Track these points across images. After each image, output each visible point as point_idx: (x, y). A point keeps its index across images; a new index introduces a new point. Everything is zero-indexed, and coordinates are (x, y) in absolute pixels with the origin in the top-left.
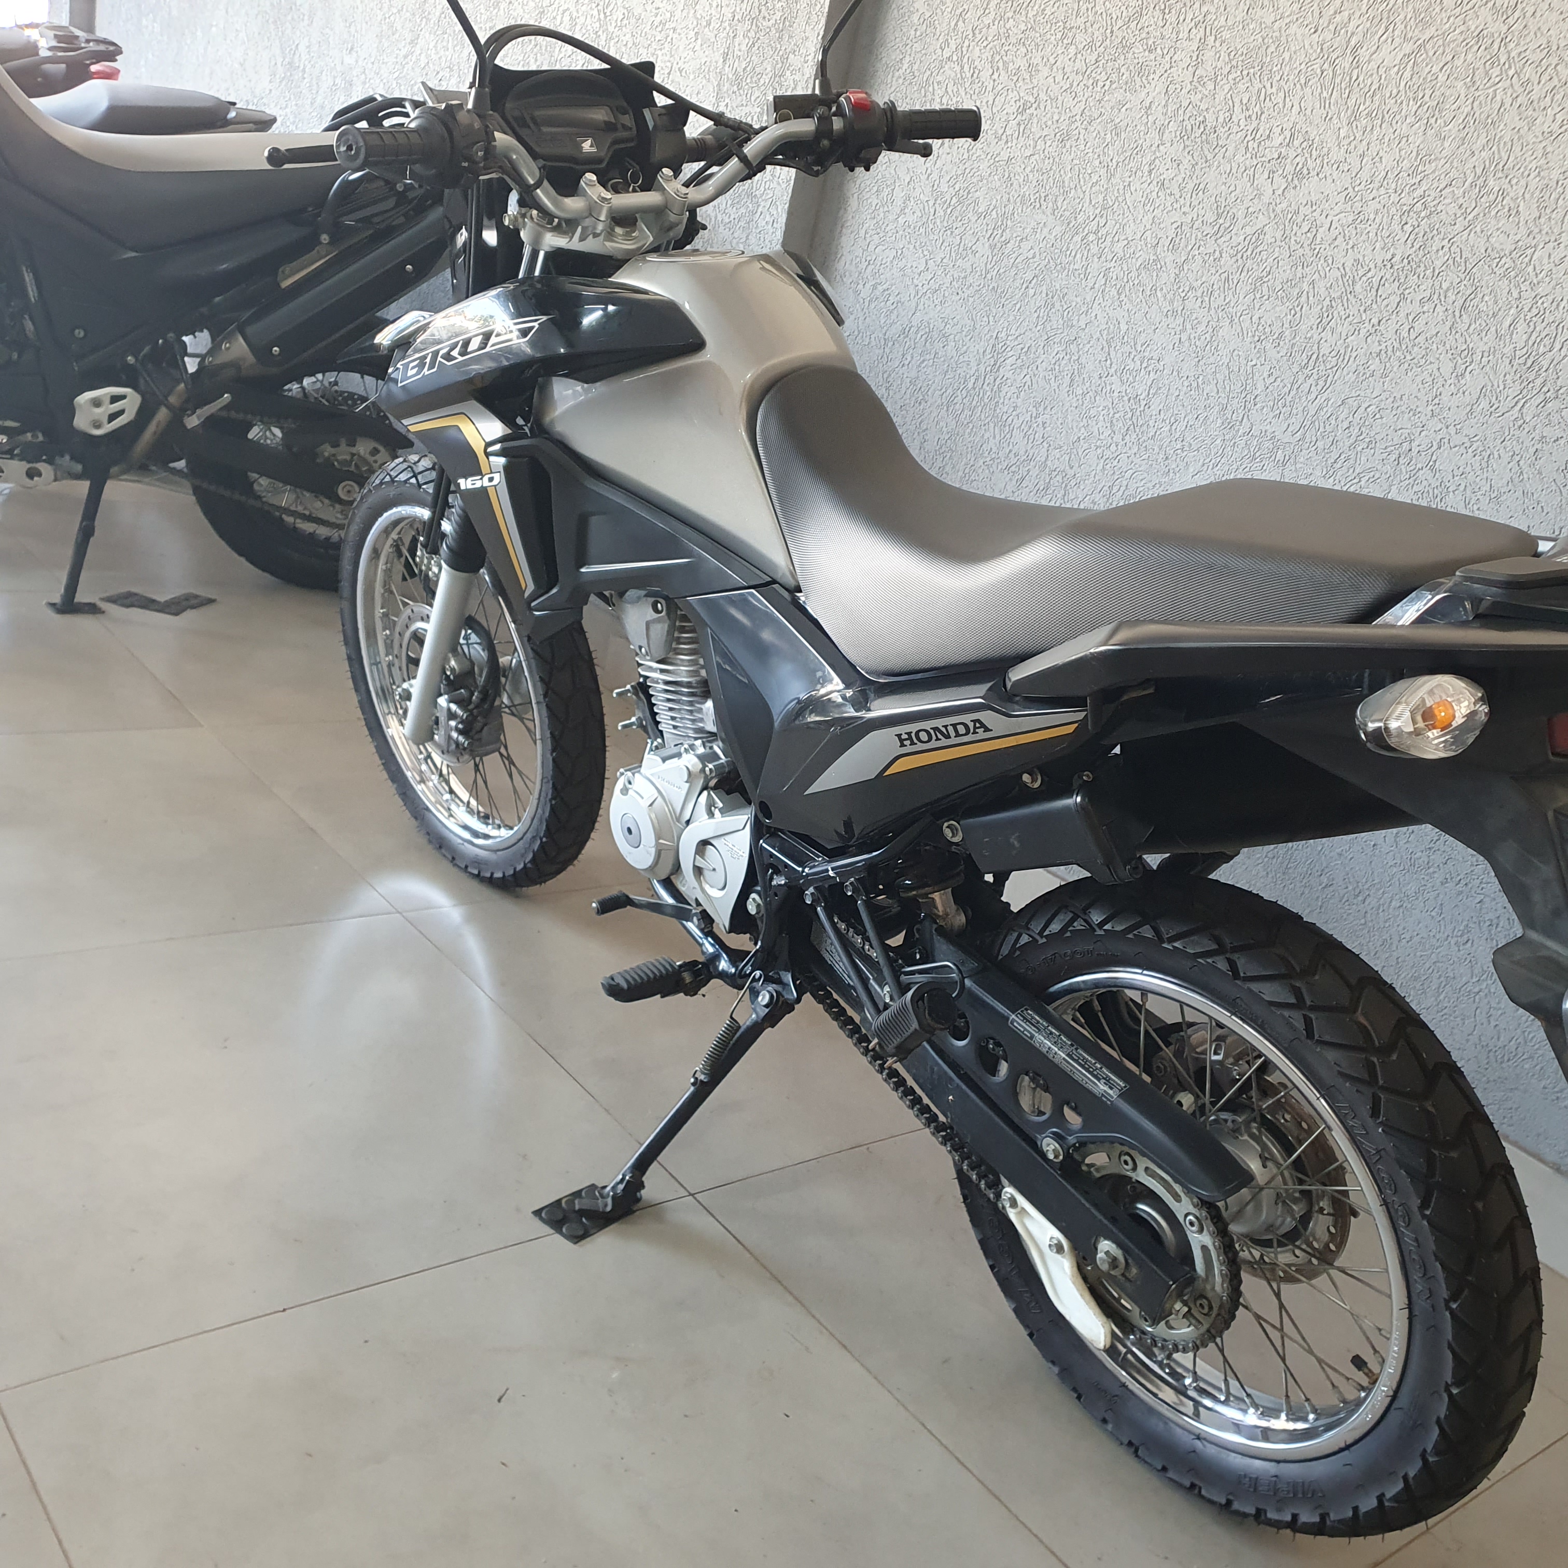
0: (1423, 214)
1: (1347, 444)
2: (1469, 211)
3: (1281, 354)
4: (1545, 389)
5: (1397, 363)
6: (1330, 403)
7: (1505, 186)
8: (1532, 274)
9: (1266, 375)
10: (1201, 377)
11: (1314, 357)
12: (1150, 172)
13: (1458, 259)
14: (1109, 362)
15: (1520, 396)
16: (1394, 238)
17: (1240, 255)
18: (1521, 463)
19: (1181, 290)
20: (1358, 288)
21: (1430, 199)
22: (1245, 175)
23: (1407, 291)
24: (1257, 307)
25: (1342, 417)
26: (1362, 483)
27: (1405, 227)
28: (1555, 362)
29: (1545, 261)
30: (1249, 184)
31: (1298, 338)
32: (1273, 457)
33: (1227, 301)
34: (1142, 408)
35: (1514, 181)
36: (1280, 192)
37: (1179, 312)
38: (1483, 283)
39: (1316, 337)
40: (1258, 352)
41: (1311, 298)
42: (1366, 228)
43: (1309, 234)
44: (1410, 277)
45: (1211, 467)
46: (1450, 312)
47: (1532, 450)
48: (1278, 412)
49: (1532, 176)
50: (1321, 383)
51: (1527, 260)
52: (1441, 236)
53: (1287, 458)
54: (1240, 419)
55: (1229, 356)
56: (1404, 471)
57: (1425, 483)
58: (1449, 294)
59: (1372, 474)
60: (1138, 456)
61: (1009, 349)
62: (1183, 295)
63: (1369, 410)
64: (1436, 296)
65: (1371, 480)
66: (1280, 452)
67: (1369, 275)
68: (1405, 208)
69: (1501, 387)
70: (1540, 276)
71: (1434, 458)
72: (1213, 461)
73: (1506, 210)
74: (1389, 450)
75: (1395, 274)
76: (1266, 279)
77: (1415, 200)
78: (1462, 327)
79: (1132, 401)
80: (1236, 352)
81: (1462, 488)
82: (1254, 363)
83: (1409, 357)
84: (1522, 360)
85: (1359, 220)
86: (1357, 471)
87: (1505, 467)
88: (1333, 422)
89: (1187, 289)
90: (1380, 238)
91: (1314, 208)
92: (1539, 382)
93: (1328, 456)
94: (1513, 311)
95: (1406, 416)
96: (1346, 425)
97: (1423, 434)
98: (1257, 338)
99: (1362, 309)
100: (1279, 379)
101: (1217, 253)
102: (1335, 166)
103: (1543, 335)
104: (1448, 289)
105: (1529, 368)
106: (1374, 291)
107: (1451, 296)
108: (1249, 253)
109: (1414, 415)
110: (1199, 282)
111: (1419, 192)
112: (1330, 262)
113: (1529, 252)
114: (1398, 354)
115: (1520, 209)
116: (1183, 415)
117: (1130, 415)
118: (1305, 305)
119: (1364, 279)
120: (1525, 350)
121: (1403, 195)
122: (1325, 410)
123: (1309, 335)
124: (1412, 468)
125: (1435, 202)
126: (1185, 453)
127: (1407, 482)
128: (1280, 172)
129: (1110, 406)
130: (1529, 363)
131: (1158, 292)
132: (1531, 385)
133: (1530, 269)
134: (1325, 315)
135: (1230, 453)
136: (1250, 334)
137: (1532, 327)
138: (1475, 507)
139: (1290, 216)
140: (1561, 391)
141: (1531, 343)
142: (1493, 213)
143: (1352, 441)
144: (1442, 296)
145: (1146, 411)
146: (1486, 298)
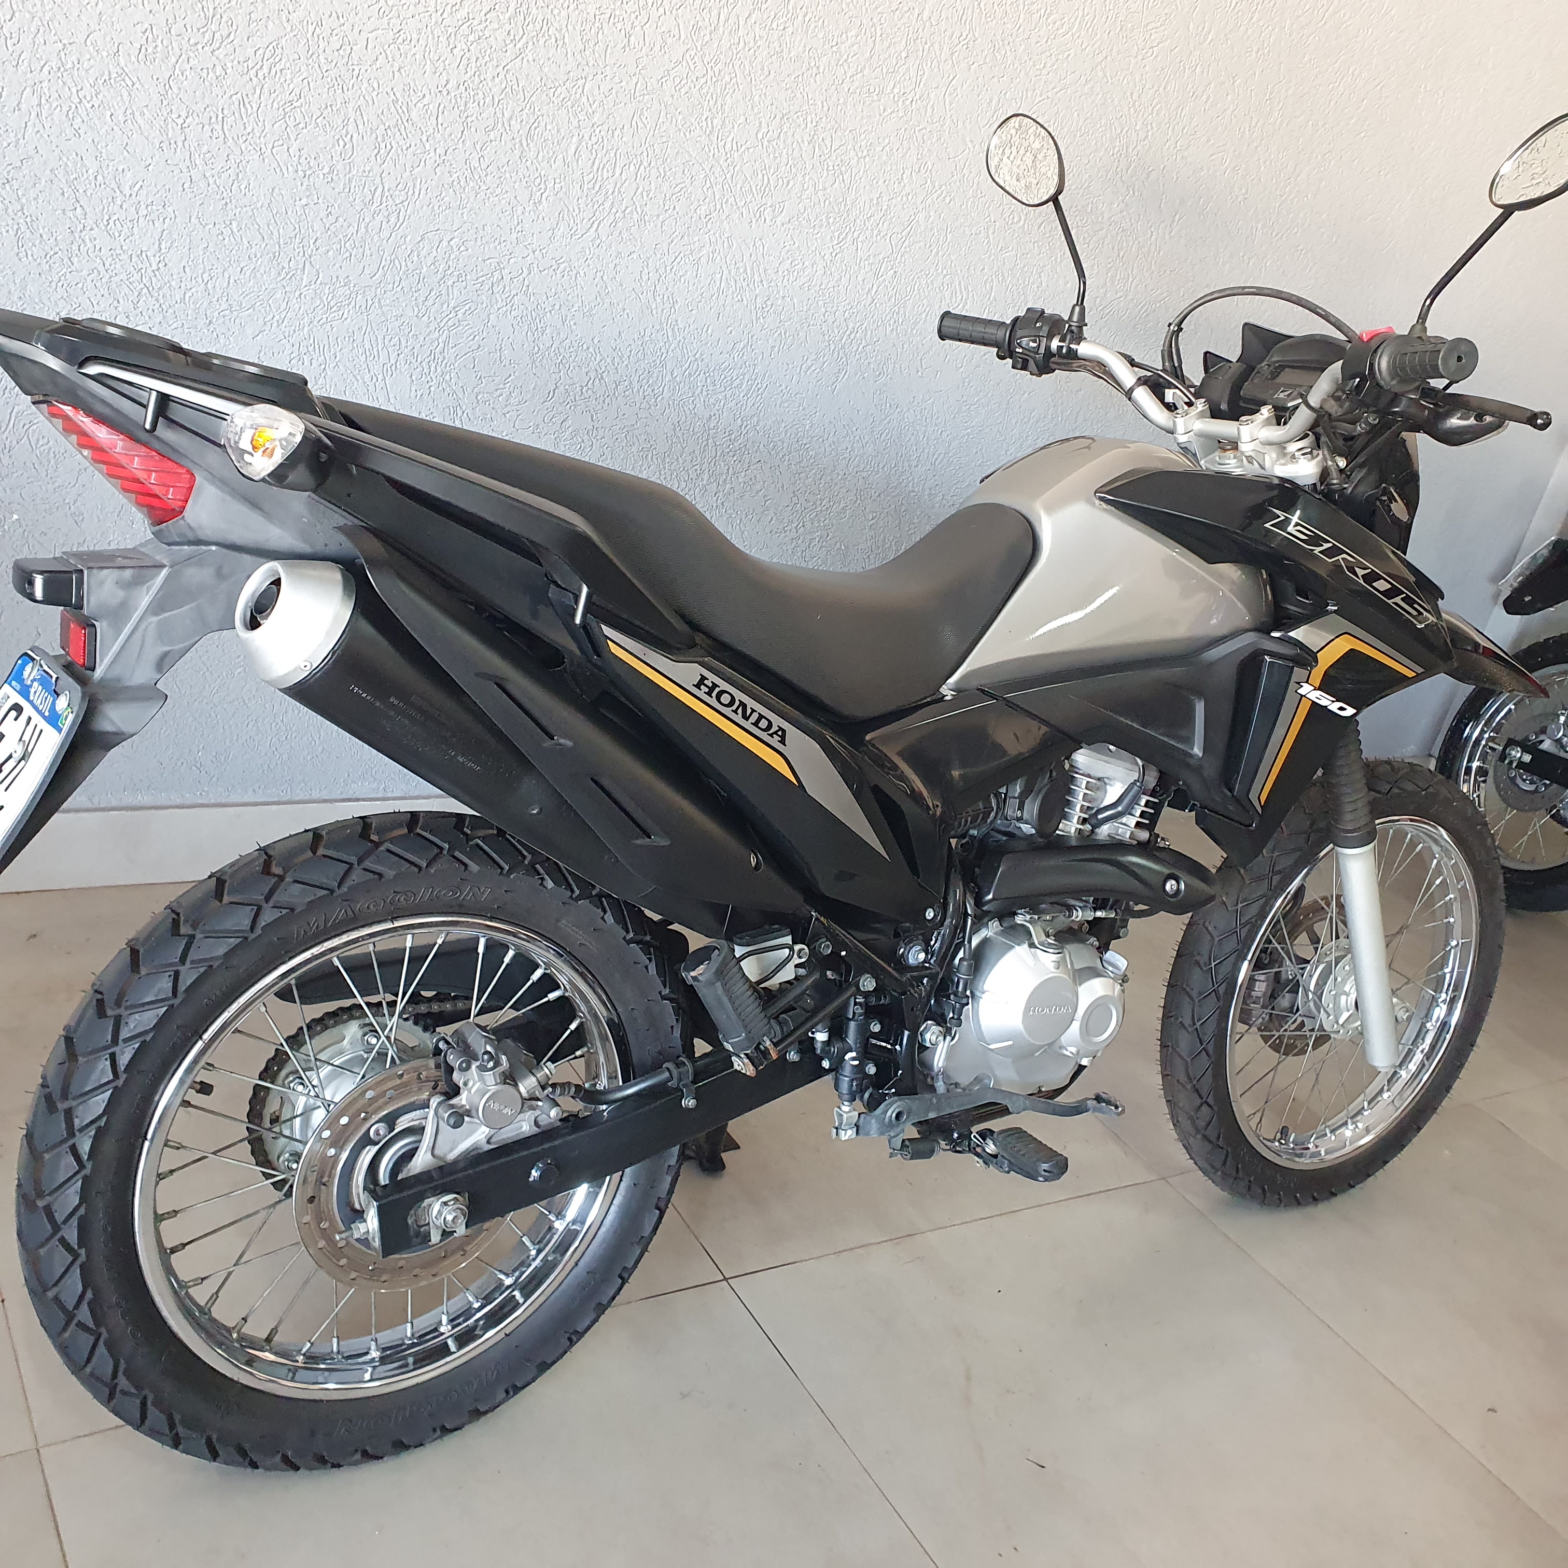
0: (471, 38)
1: (436, 280)
2: (517, 38)
3: (337, 190)
4: (614, 210)
5: (473, 194)
6: (408, 239)
7: (549, 16)
8: (587, 104)
9: (323, 214)
10: (234, 224)
11: (379, 191)
13: (515, 87)
14: (79, 210)
15: (594, 219)
16: (444, 62)
17: (252, 73)
18: (605, 278)
19: (174, 116)
20: (414, 114)
21: (476, 22)
23: (469, 119)
24: (292, 138)
25: (423, 253)
27: (455, 51)
28: (618, 186)
29: (596, 92)
31: (354, 172)
32: (353, 303)
33: (249, 130)
34: (154, 267)
35: (556, 12)
37: (180, 144)
38: (544, 112)
39: (377, 170)
40: (308, 189)
41: (361, 127)
42: (410, 50)
43: (341, 52)
44: (470, 105)
45: (275, 324)
46: (517, 140)
47: (611, 266)
48: (348, 254)
49: (571, 8)
50: (393, 219)
51: (580, 90)
52: (495, 62)
53: (370, 302)
54: (301, 266)
55: (268, 195)
56: (500, 300)
57: (521, 307)
58: (513, 123)
59: (467, 307)
60: (164, 325)
62: (180, 121)
63: (452, 243)
64: (500, 125)
65: (468, 313)
66: (360, 297)
67: (425, 101)
68: (450, 30)
69: (577, 211)
70: (594, 107)
71: (526, 283)
72: (277, 317)
73: (553, 40)
74: (480, 280)
75: (453, 101)
76: (298, 104)
77: (461, 23)
78: (531, 155)
79: (134, 259)
80: (276, 190)
81: (557, 307)
82: (304, 201)
83: (484, 188)
84: (591, 185)
85: (400, 40)
86: (451, 305)
87: (592, 283)
88: (415, 259)
89: (184, 115)
90: (428, 62)
91: (342, 21)
92: (607, 204)
93: (417, 294)
94: (575, 139)
95: (491, 246)
96: (430, 260)
97: (512, 261)
98: (301, 173)
99: (424, 139)
100: (341, 219)
101: (218, 69)
103: (604, 161)
104: (511, 118)
105: (597, 192)
106: (433, 119)
107: (515, 125)
108: (266, 70)
109: (500, 243)
110: (201, 106)
111: (462, 13)
112: (376, 85)
113: (581, 82)
114: (471, 184)
115: (566, 40)
116: (220, 270)
117: (137, 277)
118: (356, 135)
119: (420, 105)
120: (592, 175)
121: (445, 15)
122: (403, 247)
123: (367, 168)
124: (507, 295)
125: (482, 27)
126: (235, 314)
127: (504, 309)
129: (101, 268)
130: (597, 188)
131: (138, 118)
132: (602, 207)
133: (584, 99)
134: (383, 146)
135: (297, 306)
136: (290, 169)
137: (594, 154)
138: (572, 323)
139: (311, 28)
140: (627, 212)
141: (595, 168)
142: (542, 42)
143: (439, 276)
144: (506, 124)
145: (162, 270)
146: (549, 127)
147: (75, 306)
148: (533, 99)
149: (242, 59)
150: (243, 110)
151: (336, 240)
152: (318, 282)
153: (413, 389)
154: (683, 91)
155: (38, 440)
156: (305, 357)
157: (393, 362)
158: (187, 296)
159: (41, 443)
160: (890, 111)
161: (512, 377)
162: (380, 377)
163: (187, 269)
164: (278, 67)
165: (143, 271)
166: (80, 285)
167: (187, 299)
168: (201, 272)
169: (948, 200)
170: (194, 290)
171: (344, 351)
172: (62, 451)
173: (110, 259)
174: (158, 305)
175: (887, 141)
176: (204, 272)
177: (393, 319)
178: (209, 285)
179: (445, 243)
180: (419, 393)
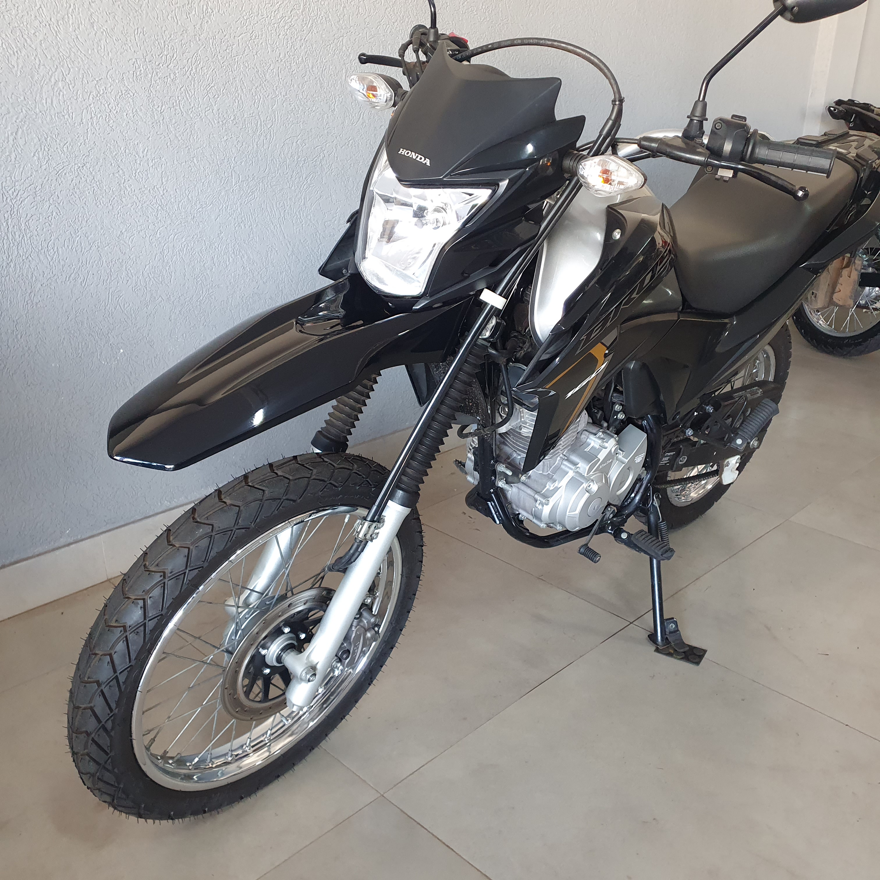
0: (286, 28)
1: (294, 165)
2: (307, 22)
3: (240, 128)
5: (303, 113)
6: (277, 146)
7: (320, 6)
8: (346, 51)
9: (235, 143)
10: (195, 159)
11: (259, 123)
12: (92, 24)
13: (311, 49)
14: (121, 172)
16: (276, 44)
17: (188, 73)
18: (371, 143)
19: (156, 107)
22: (169, 17)
23: (294, 73)
24: (214, 104)
25: (286, 152)
26: (309, 182)
27: (280, 37)
29: (349, 43)
30: (175, 24)
31: (246, 116)
32: (258, 188)
34: (162, 194)
36: (198, 25)
37: (161, 122)
39: (256, 112)
40: (226, 131)
41: (244, 90)
42: (259, 41)
43: (228, 51)
44: (293, 65)
45: (224, 210)
46: (318, 78)
47: (373, 136)
48: (251, 162)
50: (268, 137)
52: (299, 38)
53: (266, 186)
54: (230, 175)
55: (208, 139)
60: (172, 224)
61: (21, 192)
62: (159, 109)
63: (298, 143)
64: (308, 72)
66: (261, 184)
67: (271, 68)
70: (349, 51)
71: (336, 155)
72: (225, 206)
73: (324, 19)
74: (315, 160)
75: (284, 64)
76: (213, 85)
77: (280, 20)
79: (151, 191)
80: (211, 135)
81: (352, 165)
82: (225, 138)
83: (307, 108)
85: (254, 37)
86: (304, 177)
88: (283, 156)
89: (160, 105)
90: (269, 46)
91: (225, 33)
93: (287, 175)
94: (344, 71)
95: (316, 139)
96: (289, 155)
97: (327, 145)
98: (221, 123)
100: (244, 143)
101: (172, 75)
102: (227, 5)
104: (312, 68)
106: (277, 76)
107: (315, 70)
108: (194, 70)
109: (320, 137)
110: (167, 98)
112: (247, 65)
113: (341, 39)
116: (193, 187)
117: (154, 201)
118: (243, 95)
119: (269, 71)
121: (272, 18)
122: (276, 151)
123: (252, 112)
125: (290, 20)
126: (204, 209)
128: (194, 13)
129: (137, 201)
131: (139, 113)
134: (256, 98)
135: (233, 197)
136: (216, 122)
138: (361, 171)
139: (211, 41)
142: (319, 22)
143: (295, 163)
144: (311, 71)
145: (165, 194)
146: (331, 67)
147: (128, 225)
148: (321, 53)
149: (182, 67)
150: (187, 95)
151: (244, 155)
152: (240, 181)
153: (295, 228)
154: (388, 32)
155: (124, 305)
156: (242, 224)
157: (282, 216)
158: (180, 205)
159: (126, 306)
160: (483, 18)
161: (339, 209)
162: (278, 226)
163: (177, 190)
164: (200, 66)
165: (157, 197)
166: (128, 213)
167: (180, 207)
168: (184, 190)
169: (517, 60)
170: (182, 201)
171: (259, 216)
172: (137, 308)
173: (140, 195)
174: (167, 215)
175: (484, 35)
176: (186, 190)
177: (279, 192)
178: (189, 197)
179: (294, 144)
180: (298, 230)
